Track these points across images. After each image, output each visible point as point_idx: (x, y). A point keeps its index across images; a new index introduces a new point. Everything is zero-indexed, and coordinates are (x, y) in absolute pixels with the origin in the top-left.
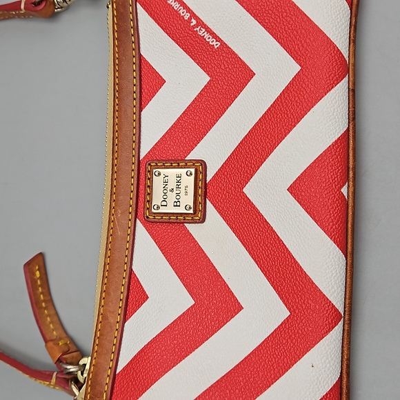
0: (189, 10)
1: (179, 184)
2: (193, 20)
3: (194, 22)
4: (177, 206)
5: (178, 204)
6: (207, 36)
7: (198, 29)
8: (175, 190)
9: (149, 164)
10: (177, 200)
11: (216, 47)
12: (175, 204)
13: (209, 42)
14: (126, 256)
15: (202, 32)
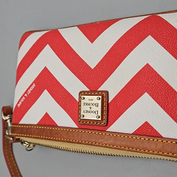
0: (22, 97)
1: (88, 104)
2: (25, 95)
3: (26, 95)
4: (98, 105)
5: (97, 104)
6: (31, 89)
7: (28, 93)
8: (90, 106)
9: (80, 122)
10: (95, 105)
11: (35, 85)
12: (97, 106)
13: (33, 89)
14: (124, 137)
15: (29, 91)
